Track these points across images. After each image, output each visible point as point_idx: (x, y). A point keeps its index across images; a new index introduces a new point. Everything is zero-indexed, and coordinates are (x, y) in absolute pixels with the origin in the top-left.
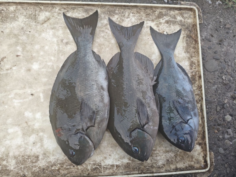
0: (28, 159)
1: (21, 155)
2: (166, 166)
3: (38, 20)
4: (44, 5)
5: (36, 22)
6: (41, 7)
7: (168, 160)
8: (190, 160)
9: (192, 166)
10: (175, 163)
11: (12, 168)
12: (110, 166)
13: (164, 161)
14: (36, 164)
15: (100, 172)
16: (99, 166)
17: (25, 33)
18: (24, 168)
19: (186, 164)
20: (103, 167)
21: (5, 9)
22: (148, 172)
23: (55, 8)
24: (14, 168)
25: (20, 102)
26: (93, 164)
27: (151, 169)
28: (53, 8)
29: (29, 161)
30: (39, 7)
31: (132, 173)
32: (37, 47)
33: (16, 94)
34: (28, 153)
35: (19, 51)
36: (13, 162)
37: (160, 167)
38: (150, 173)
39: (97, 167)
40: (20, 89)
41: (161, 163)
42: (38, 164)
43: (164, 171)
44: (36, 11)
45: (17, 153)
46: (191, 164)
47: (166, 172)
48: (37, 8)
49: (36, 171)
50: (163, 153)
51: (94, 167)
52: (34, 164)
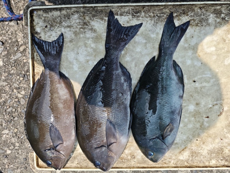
0: (198, 23)
1: (204, 27)
2: (71, 14)
3: (190, 152)
4: (184, 166)
5: (191, 149)
6: (188, 164)
7: (68, 18)
8: (47, 18)
9: (45, 13)
10: (61, 16)
11: (211, 15)
12: (124, 15)
13: (73, 17)
14: (191, 18)
15: (133, 9)
16: (134, 15)
17: (202, 139)
18: (201, 15)
19: (51, 15)
20: (130, 14)
21: (219, 161)
22: (88, 8)
23: (174, 163)
24: (209, 15)
25: (205, 74)
26: (139, 17)
27: (86, 11)
28: (176, 163)
29: (197, 21)
30: (189, 164)
31: (104, 8)
32: (190, 126)
33: (209, 82)
34: (198, 28)
35: (207, 122)
36: (211, 20)
37: (76, 13)
38: (86, 7)
39: (135, 15)
40: (205, 86)
41: (75, 16)
42: (189, 18)
43: (73, 8)
44: (192, 160)
45: (207, 28)
46: (46, 15)
47: (71, 7)
48: (190, 163)
49: (191, 12)
50: (73, 25)
51: (139, 14)
52: (192, 18)
